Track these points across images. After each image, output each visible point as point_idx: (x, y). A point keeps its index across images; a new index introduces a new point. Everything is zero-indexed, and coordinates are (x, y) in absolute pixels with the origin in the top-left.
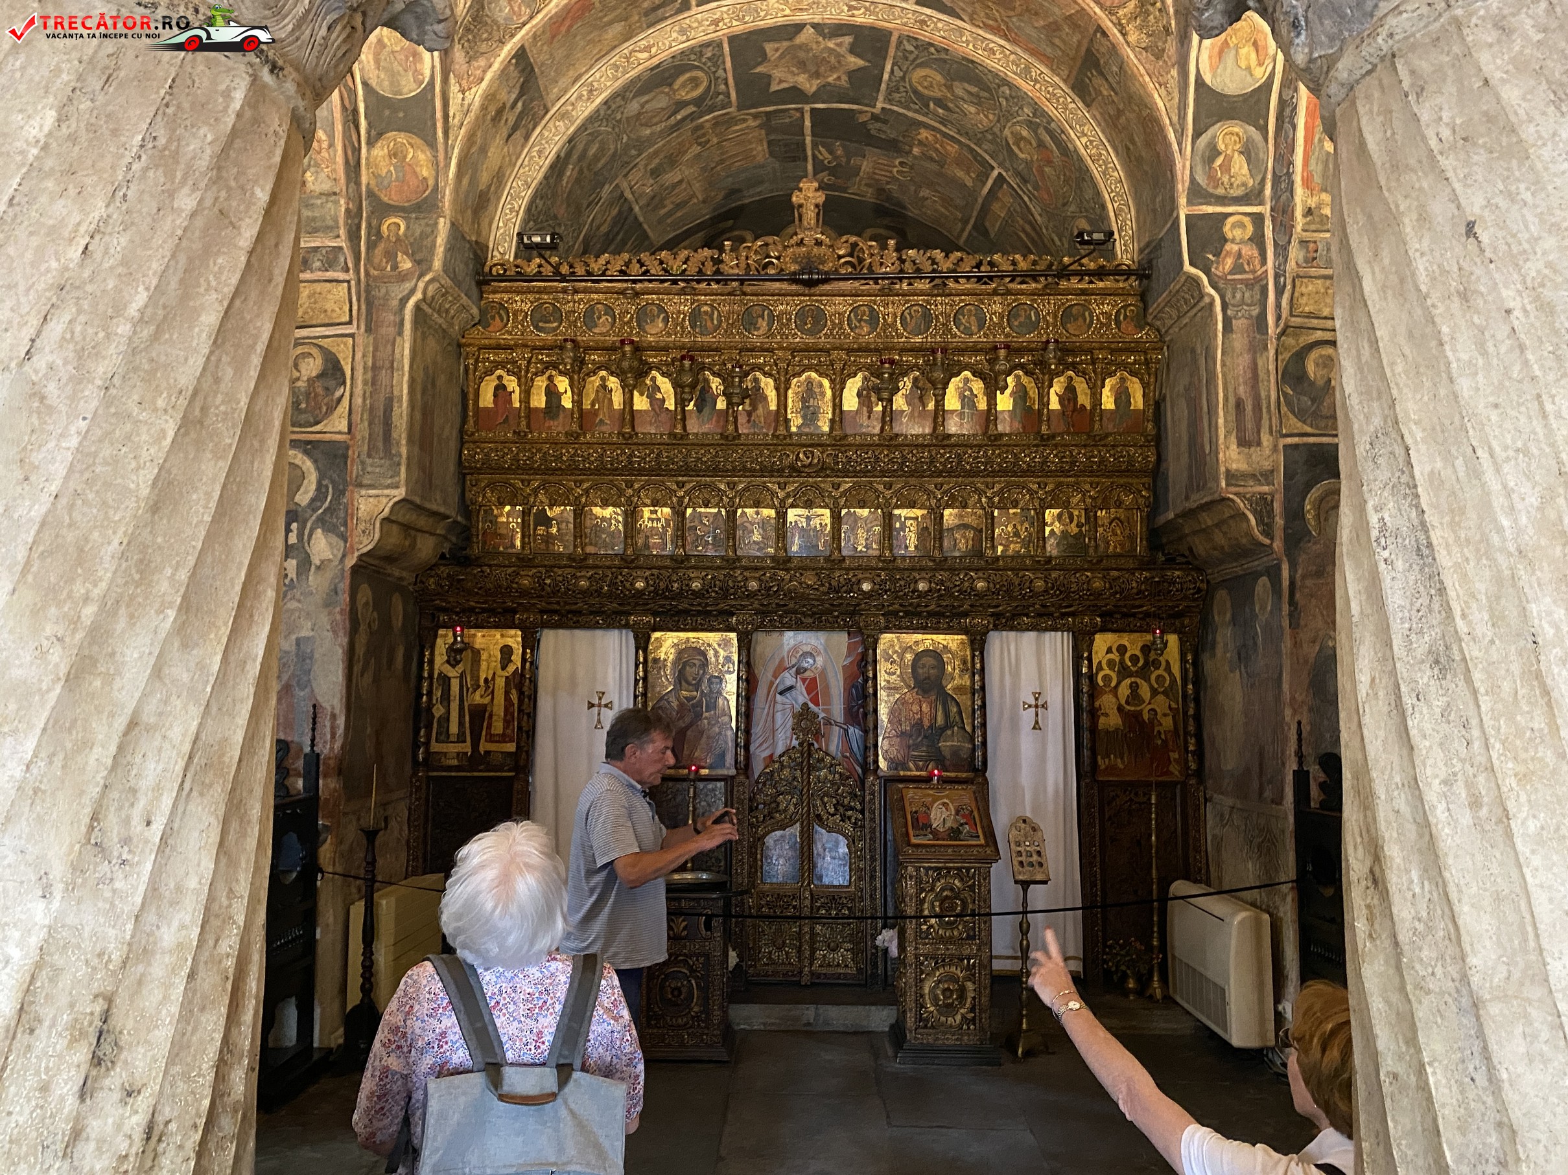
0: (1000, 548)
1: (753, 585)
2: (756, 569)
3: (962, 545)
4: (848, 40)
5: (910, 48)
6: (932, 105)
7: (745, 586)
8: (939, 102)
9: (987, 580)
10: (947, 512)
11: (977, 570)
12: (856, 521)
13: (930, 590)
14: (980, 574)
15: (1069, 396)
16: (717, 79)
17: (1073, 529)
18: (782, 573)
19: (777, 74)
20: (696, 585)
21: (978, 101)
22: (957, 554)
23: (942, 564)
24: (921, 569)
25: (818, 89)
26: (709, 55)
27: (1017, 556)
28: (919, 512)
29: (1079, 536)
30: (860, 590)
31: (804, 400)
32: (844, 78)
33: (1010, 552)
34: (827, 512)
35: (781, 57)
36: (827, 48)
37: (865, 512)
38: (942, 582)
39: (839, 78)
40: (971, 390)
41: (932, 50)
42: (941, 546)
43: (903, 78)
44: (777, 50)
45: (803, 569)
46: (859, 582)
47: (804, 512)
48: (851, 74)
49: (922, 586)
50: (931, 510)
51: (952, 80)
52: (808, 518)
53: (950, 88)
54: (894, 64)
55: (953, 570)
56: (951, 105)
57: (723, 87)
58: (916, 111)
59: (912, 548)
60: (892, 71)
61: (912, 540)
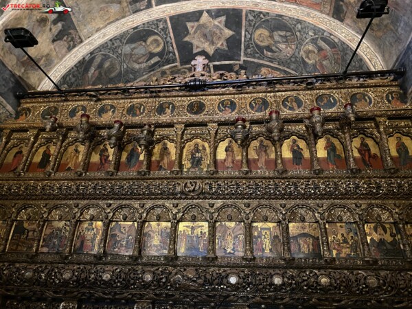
0: (335, 252)
1: (148, 277)
2: (153, 265)
3: (305, 249)
4: (223, 18)
5: (251, 18)
6: (265, 51)
7: (142, 278)
8: (269, 48)
9: (328, 276)
10: (291, 225)
11: (319, 269)
12: (225, 231)
13: (283, 284)
14: (322, 272)
15: (364, 149)
16: (167, 42)
17: (388, 238)
18: (170, 268)
19: (195, 42)
20: (106, 277)
21: (286, 40)
22: (301, 256)
23: (290, 263)
24: (275, 267)
25: (215, 52)
26: (161, 27)
27: (348, 257)
28: (271, 225)
29: (394, 243)
30: (228, 282)
31: (193, 154)
32: (225, 44)
33: (342, 255)
34: (206, 224)
35: (195, 32)
36: (214, 25)
37: (232, 224)
38: (292, 277)
39: (222, 45)
40: (298, 146)
41: (262, 16)
42: (289, 249)
43: (250, 38)
44: (193, 27)
45: (186, 266)
46: (227, 276)
47: (190, 224)
48: (228, 40)
49: (277, 281)
50: (279, 222)
51: (273, 31)
52: (193, 228)
53: (271, 37)
54: (246, 31)
55: (300, 268)
56: (274, 48)
57: (171, 48)
58: (259, 58)
59: (267, 251)
60: (245, 36)
61: (267, 244)
